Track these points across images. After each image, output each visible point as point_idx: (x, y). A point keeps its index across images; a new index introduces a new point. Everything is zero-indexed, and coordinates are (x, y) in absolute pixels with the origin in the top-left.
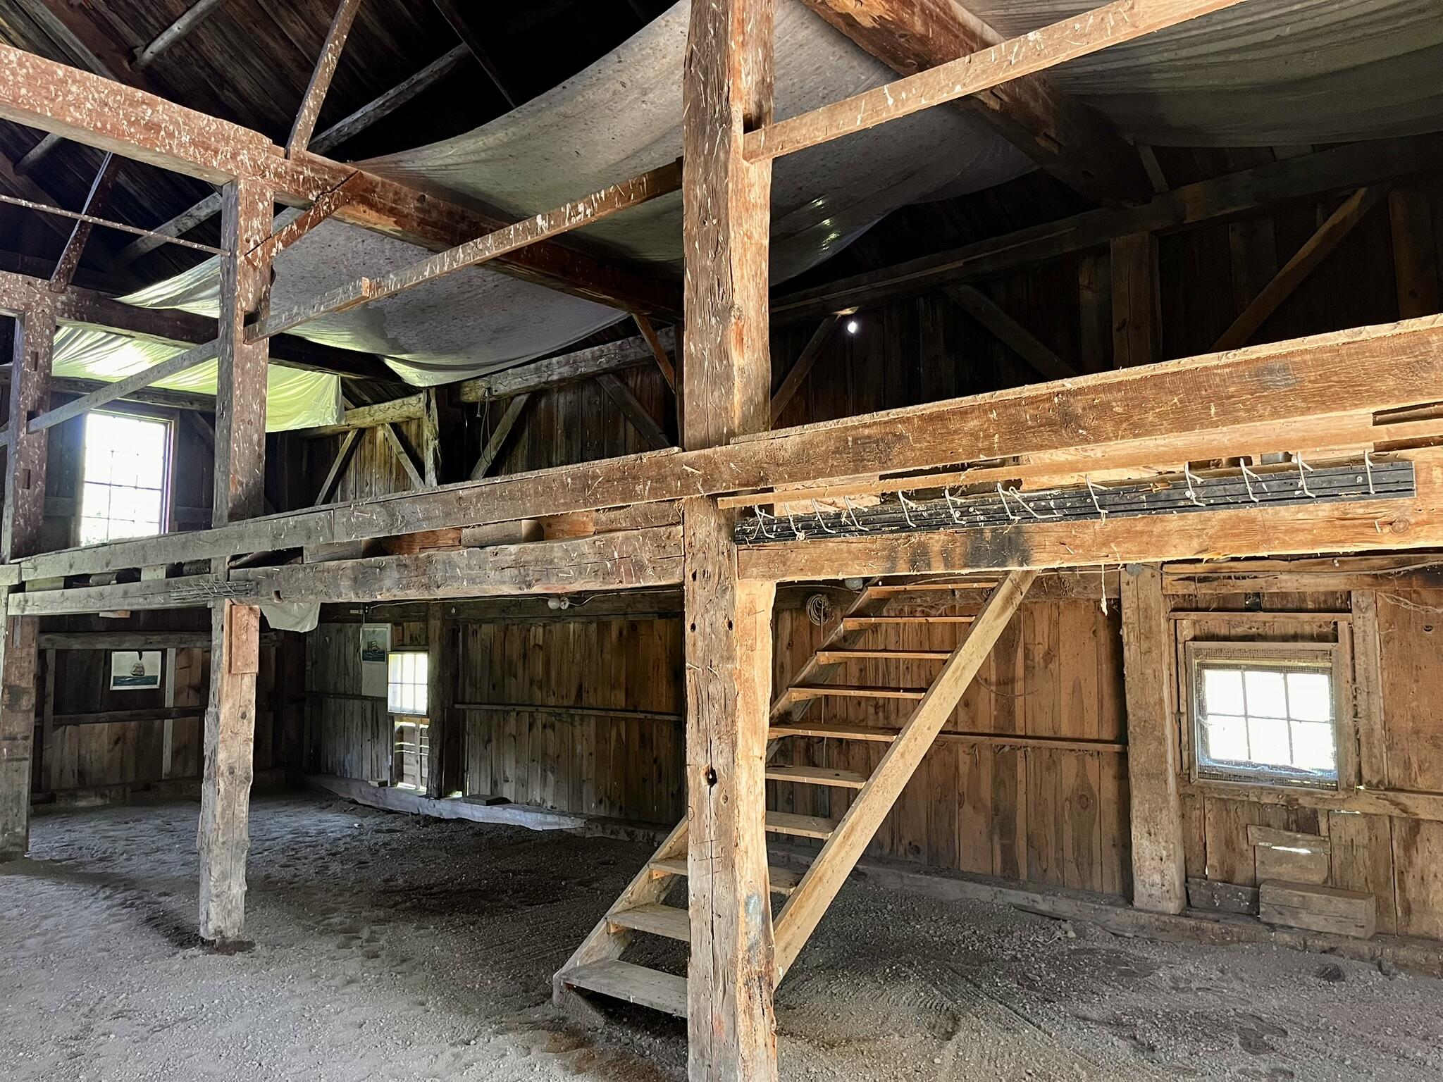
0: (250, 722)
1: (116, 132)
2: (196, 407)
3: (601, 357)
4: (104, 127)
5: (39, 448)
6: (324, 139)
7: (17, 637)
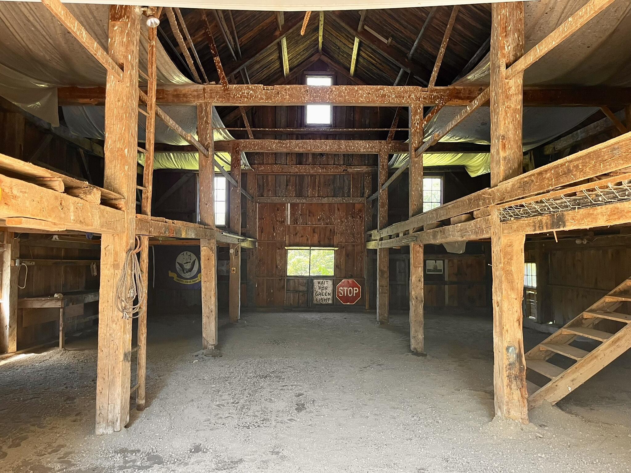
0: (422, 283)
1: (374, 101)
2: (450, 171)
3: (597, 127)
4: (369, 101)
5: (386, 195)
6: (467, 67)
7: (382, 255)
